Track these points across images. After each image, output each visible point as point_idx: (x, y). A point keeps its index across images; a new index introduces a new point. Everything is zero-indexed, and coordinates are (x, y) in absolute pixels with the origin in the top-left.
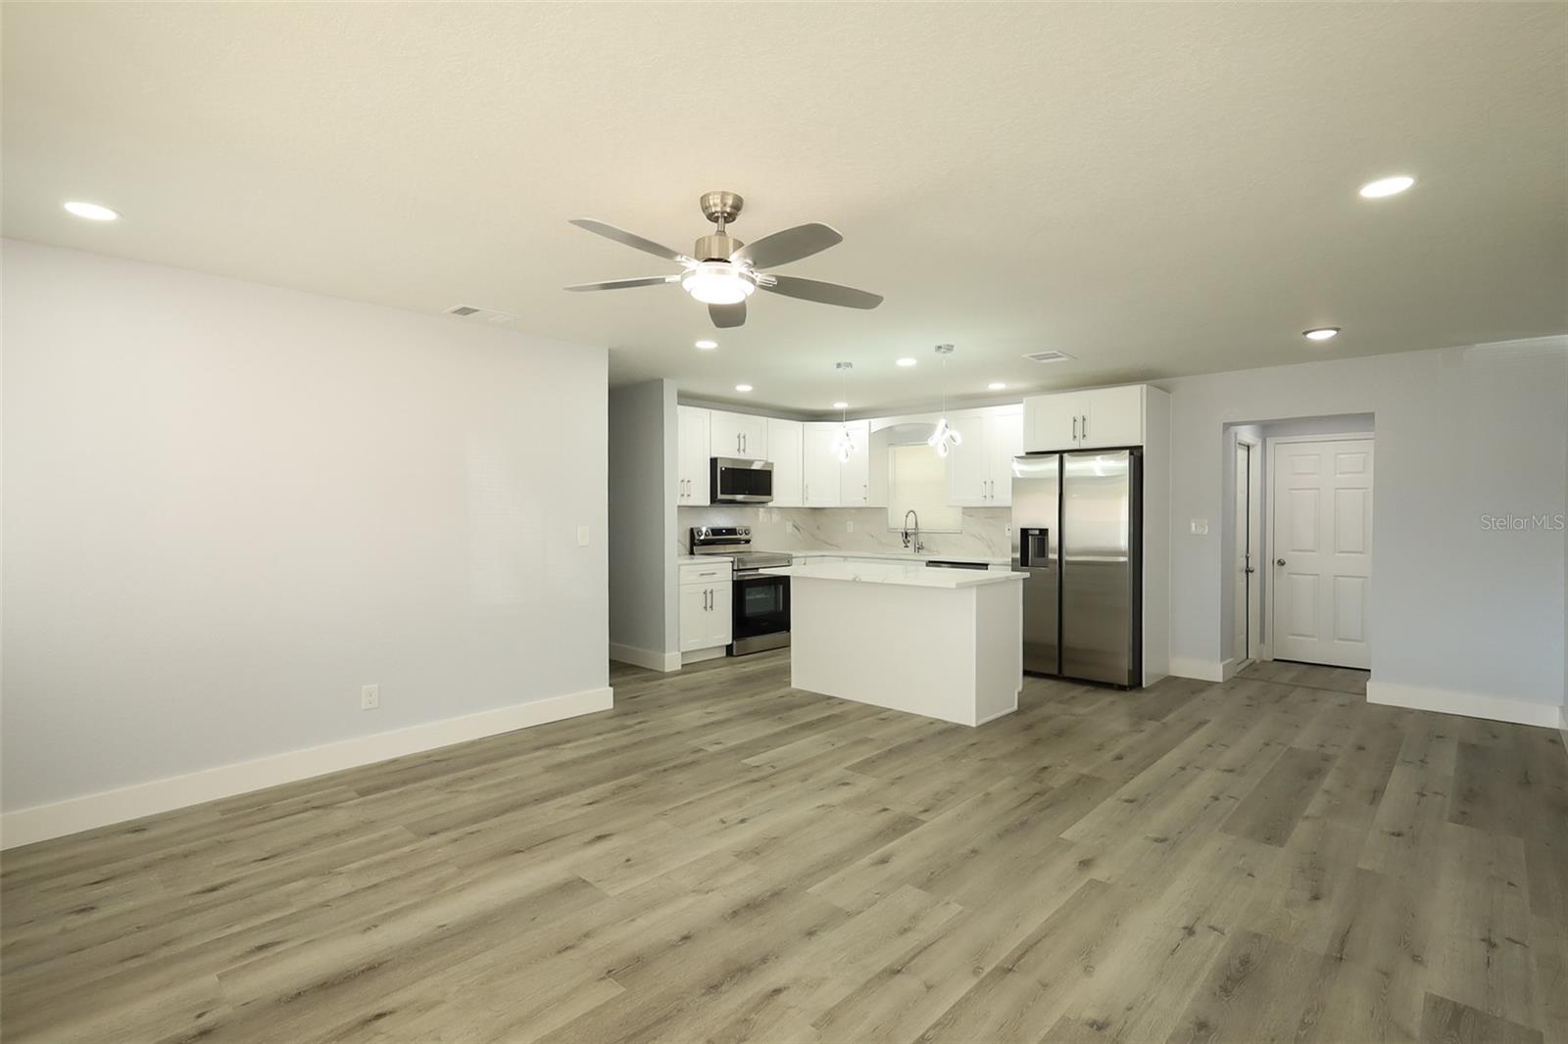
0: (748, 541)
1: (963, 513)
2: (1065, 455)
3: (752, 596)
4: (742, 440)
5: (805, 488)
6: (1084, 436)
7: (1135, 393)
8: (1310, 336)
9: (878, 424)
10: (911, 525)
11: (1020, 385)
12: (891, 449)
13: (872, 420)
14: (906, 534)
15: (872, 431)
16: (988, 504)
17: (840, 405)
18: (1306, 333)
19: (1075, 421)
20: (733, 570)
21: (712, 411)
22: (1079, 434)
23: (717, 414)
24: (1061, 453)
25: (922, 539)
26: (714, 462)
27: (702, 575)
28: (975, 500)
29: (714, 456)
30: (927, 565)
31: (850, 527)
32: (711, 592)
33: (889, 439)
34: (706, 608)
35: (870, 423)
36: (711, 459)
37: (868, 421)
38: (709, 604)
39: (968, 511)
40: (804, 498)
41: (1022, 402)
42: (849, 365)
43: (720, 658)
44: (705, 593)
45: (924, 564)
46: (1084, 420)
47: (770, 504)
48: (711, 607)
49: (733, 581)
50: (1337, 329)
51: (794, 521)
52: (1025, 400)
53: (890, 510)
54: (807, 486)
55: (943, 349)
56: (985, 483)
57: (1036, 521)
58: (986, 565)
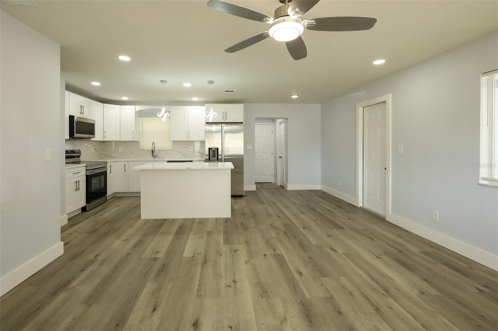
0: (79, 157)
1: (173, 143)
2: (223, 124)
3: (94, 181)
4: (82, 108)
7: (240, 107)
8: (292, 96)
9: (139, 108)
12: (141, 118)
14: (153, 151)
15: (136, 111)
16: (187, 140)
17: (125, 98)
18: (291, 96)
19: (223, 113)
20: (86, 170)
21: (70, 92)
22: (225, 117)
26: (72, 117)
27: (74, 174)
30: (167, 162)
31: (121, 149)
32: (79, 182)
33: (140, 114)
34: (76, 190)
35: (135, 107)
36: (69, 116)
37: (134, 106)
38: (77, 188)
39: (175, 142)
40: (104, 137)
41: (204, 106)
42: (166, 82)
43: (80, 214)
44: (76, 182)
45: (166, 162)
46: (226, 113)
47: (92, 139)
48: (79, 189)
49: (86, 175)
50: (298, 95)
51: (94, 147)
52: (206, 105)
53: (140, 142)
54: (105, 132)
55: (211, 82)
56: (186, 132)
57: (214, 145)
58: (192, 161)
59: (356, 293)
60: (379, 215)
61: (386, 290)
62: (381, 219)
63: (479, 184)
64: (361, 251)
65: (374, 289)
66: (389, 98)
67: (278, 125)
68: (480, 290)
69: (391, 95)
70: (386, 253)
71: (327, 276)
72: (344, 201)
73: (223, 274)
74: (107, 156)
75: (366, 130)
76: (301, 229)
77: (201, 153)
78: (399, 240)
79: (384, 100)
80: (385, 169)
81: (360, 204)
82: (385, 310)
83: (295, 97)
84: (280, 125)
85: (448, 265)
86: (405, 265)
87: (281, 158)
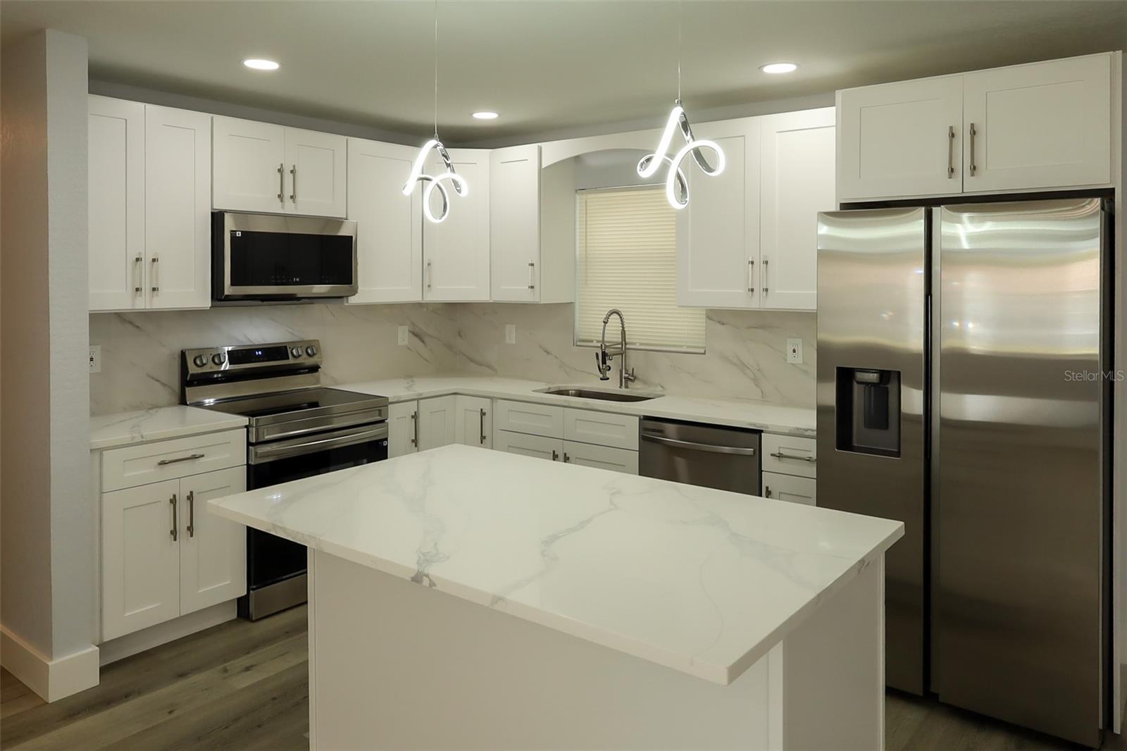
1: (708, 319)
2: (936, 211)
4: (288, 178)
5: (426, 266)
6: (974, 168)
9: (555, 151)
10: (613, 334)
11: (824, 67)
12: (579, 198)
13: (543, 145)
14: (604, 354)
15: (543, 166)
16: (755, 304)
19: (952, 135)
20: (249, 444)
21: (216, 117)
22: (959, 163)
23: (226, 125)
24: (929, 204)
25: (634, 361)
26: (217, 218)
27: (163, 463)
28: (734, 297)
29: (219, 206)
31: (511, 335)
32: (190, 497)
33: (576, 179)
34: (174, 533)
35: (540, 149)
36: (213, 214)
37: (535, 145)
38: (183, 523)
39: (717, 316)
40: (426, 286)
43: (219, 628)
44: (173, 501)
46: (973, 133)
47: (353, 300)
48: (190, 529)
49: (248, 465)
51: (413, 324)
53: (577, 306)
54: (429, 264)
56: (752, 263)
58: (760, 432)
74: (472, 360)
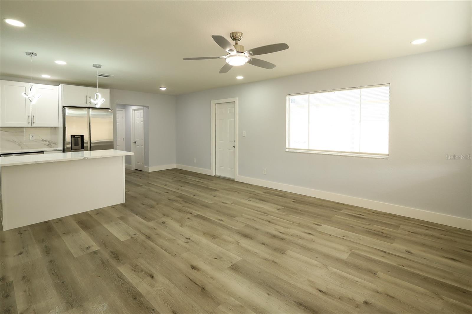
6: (90, 103)
8: (161, 88)
16: (30, 126)
19: (86, 97)
22: (87, 102)
46: (90, 97)
50: (166, 88)
55: (99, 66)
56: (29, 116)
57: (77, 132)
58: (43, 152)
59: (255, 219)
60: (229, 178)
61: (265, 213)
62: (232, 181)
63: (286, 152)
64: (238, 199)
65: (261, 215)
66: (237, 100)
67: (133, 112)
68: (294, 202)
69: (238, 98)
70: (250, 197)
71: (236, 217)
72: (201, 174)
73: (174, 238)
75: (218, 121)
76: (193, 197)
77: (48, 142)
78: (250, 189)
79: (234, 101)
80: (234, 147)
81: (214, 174)
82: (273, 221)
83: (163, 89)
84: (133, 111)
85: (277, 195)
86: (263, 200)
87: (136, 143)
